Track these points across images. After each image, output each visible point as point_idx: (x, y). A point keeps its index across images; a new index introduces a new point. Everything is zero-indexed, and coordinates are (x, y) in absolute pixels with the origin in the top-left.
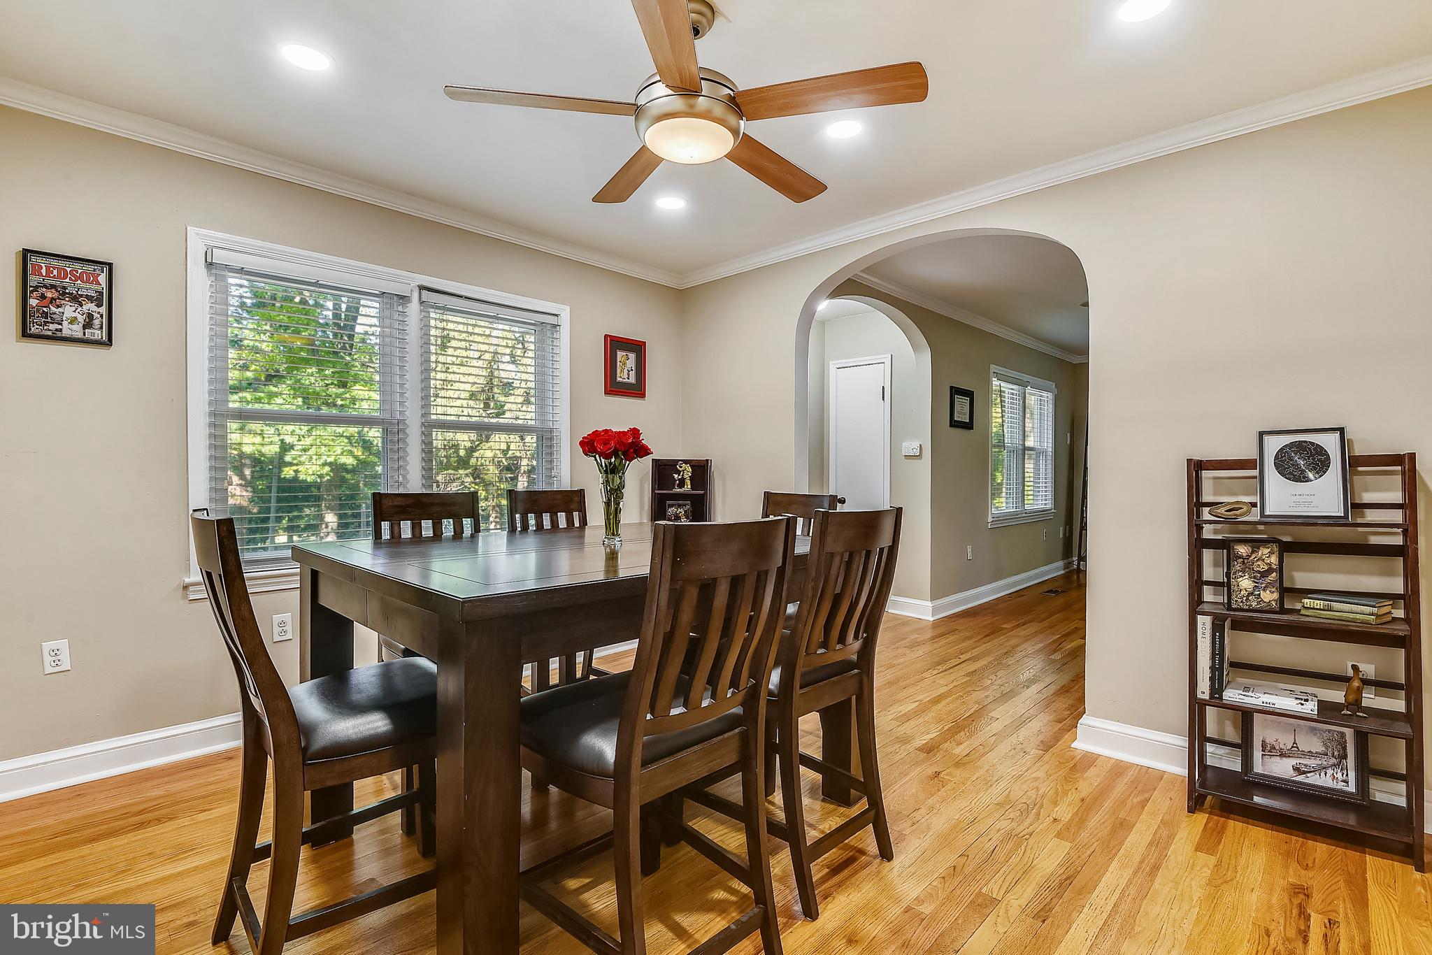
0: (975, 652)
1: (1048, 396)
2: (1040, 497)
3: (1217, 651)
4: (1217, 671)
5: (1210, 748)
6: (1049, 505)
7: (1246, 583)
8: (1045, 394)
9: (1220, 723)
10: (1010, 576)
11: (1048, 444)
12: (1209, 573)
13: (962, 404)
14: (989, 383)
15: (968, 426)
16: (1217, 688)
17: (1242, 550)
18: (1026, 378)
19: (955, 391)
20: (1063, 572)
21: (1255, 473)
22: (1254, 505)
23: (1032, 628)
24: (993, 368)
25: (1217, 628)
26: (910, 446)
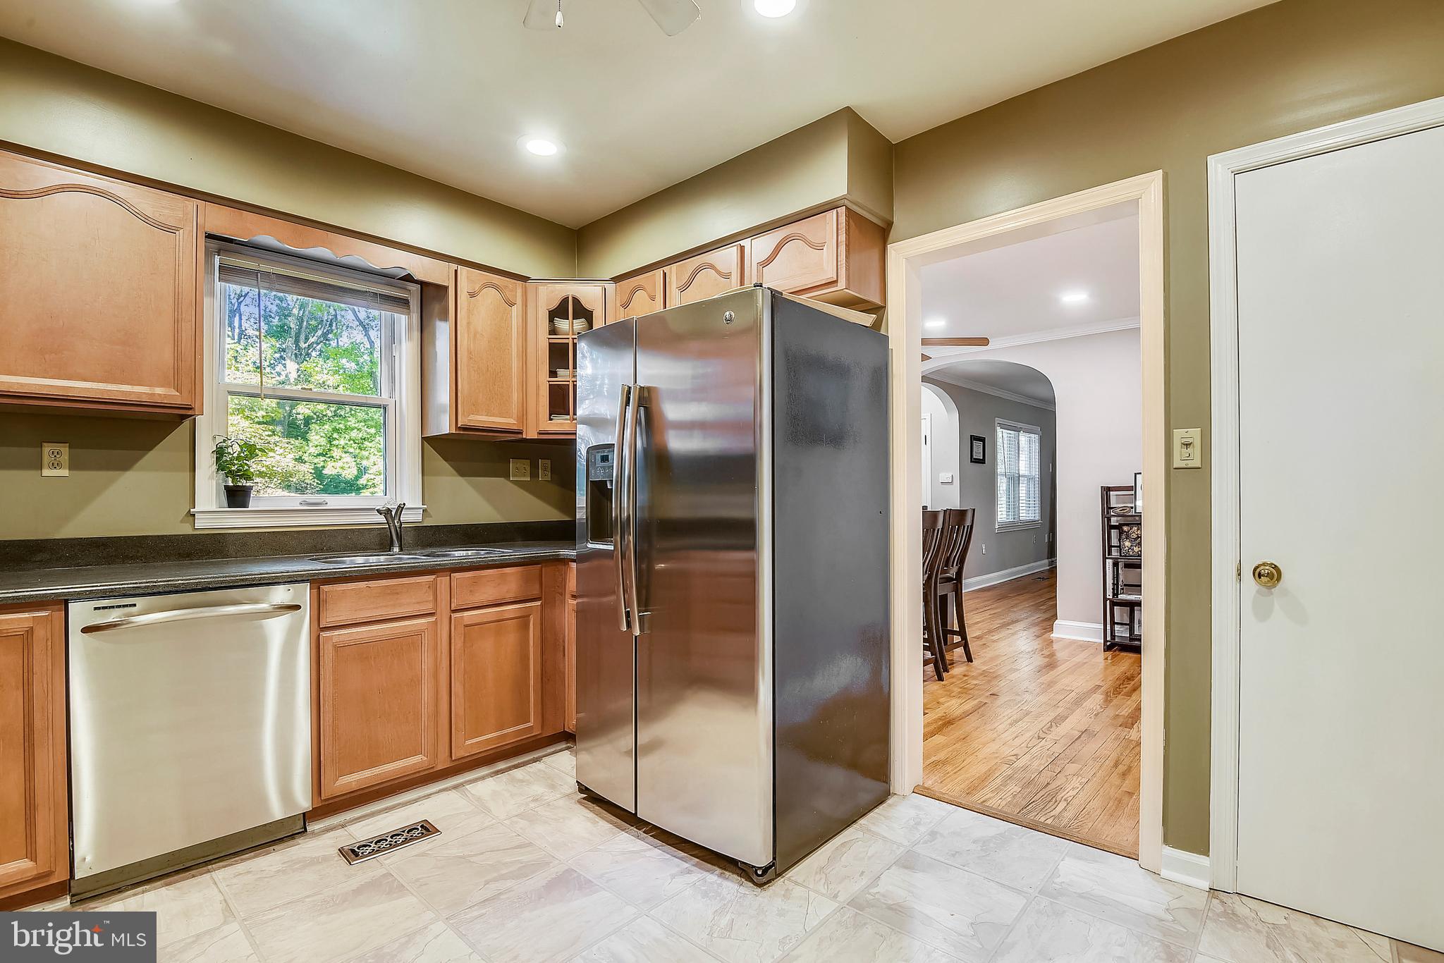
0: (993, 606)
1: (1035, 437)
2: (1029, 511)
3: (1116, 576)
4: (1115, 584)
5: (1117, 628)
6: (1037, 518)
7: (1127, 544)
8: (1033, 436)
9: (1122, 616)
10: (1011, 568)
11: (1036, 472)
12: (1115, 542)
13: (978, 446)
14: (994, 431)
15: (982, 461)
16: (1115, 594)
17: (1125, 528)
18: (1020, 425)
19: (973, 438)
20: (1048, 568)
21: (1133, 492)
22: (1132, 508)
23: (1026, 596)
24: (998, 420)
25: (1116, 565)
26: (945, 476)
